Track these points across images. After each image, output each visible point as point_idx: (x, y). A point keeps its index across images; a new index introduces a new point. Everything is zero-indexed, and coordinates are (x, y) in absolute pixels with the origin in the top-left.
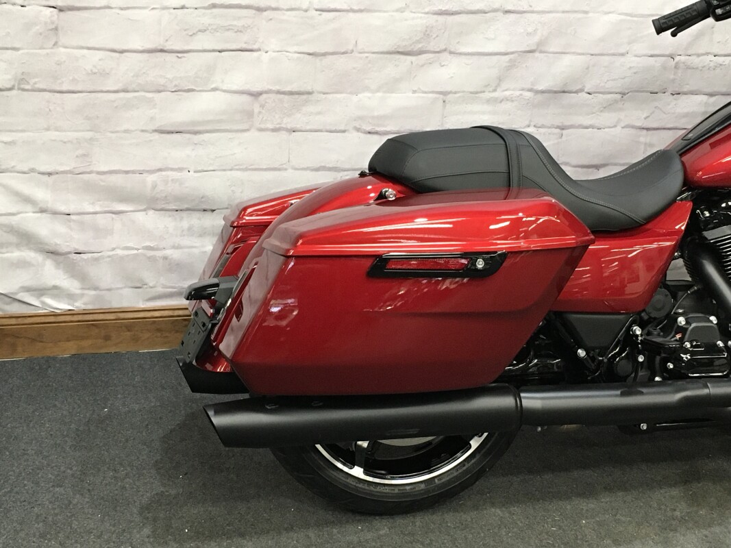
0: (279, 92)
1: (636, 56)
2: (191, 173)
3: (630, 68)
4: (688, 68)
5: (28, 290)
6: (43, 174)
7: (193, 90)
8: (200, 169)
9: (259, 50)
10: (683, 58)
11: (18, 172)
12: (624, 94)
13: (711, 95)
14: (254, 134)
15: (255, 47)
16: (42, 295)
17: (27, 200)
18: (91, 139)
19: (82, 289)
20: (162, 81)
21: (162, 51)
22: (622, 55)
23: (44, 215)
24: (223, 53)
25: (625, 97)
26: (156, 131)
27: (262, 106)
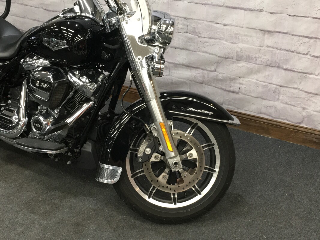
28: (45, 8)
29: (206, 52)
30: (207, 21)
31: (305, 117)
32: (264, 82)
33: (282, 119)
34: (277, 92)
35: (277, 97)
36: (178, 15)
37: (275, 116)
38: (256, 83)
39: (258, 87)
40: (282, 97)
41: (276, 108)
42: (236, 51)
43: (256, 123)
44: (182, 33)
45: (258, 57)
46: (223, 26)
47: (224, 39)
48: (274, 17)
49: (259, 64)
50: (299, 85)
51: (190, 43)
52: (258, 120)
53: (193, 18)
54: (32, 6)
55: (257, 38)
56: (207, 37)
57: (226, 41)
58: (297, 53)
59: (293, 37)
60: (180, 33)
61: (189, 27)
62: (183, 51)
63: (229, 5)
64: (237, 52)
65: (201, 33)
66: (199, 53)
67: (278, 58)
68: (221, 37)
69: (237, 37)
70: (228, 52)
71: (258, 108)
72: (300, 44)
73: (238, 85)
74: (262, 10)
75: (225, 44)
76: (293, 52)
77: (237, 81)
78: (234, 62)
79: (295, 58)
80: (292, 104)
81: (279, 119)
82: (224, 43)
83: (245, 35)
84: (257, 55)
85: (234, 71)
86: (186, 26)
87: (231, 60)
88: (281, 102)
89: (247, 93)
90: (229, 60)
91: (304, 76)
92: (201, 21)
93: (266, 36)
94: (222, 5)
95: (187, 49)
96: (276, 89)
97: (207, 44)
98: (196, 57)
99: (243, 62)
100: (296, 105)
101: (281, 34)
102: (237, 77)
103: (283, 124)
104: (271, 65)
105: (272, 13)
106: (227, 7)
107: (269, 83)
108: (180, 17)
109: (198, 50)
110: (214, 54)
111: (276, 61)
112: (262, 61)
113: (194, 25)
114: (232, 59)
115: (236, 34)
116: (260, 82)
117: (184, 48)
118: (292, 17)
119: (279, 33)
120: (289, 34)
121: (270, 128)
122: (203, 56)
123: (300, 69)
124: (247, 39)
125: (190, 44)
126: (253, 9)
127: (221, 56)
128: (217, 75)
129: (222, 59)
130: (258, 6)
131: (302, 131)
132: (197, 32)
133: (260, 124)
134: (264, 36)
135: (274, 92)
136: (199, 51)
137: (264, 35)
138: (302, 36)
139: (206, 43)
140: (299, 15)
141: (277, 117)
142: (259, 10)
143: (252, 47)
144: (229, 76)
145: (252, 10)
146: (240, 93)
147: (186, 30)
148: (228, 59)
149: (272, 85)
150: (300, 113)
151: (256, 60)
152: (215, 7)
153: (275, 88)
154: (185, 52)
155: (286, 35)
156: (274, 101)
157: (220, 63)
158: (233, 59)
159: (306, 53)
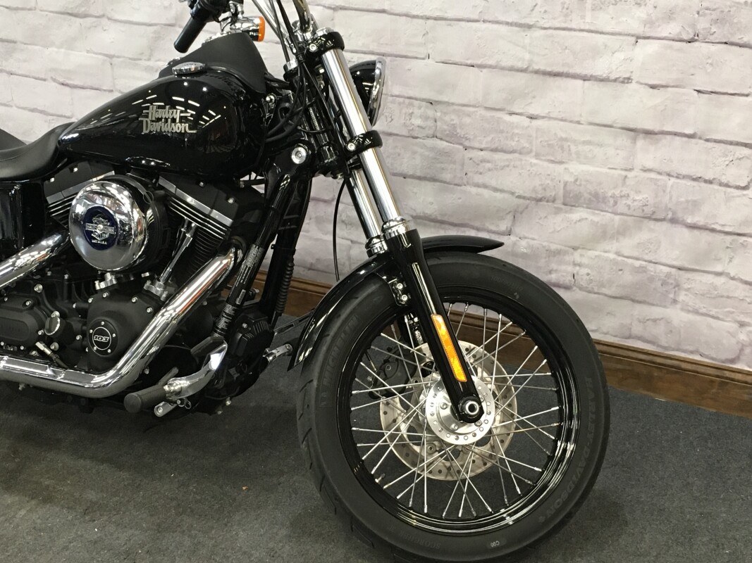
28: (61, 80)
29: (485, 186)
30: (487, 108)
31: (746, 346)
32: (637, 259)
33: (684, 351)
34: (672, 284)
35: (671, 296)
36: (411, 94)
37: (666, 345)
38: (615, 262)
39: (621, 272)
40: (686, 295)
41: (669, 323)
42: (562, 182)
43: (619, 362)
44: (420, 138)
45: (621, 197)
46: (529, 120)
47: (531, 151)
48: (659, 97)
49: (622, 214)
50: (728, 264)
51: (442, 163)
52: (624, 355)
53: (452, 101)
54: (26, 76)
55: (617, 149)
56: (487, 148)
57: (537, 156)
58: (721, 184)
59: (710, 145)
60: (417, 138)
61: (439, 123)
62: (423, 183)
63: (542, 68)
64: (566, 184)
65: (472, 137)
66: (468, 188)
67: (671, 198)
68: (524, 148)
69: (566, 146)
70: (542, 185)
71: (622, 324)
72: (727, 163)
73: (570, 269)
74: (629, 79)
75: (535, 164)
76: (710, 182)
77: (567, 258)
78: (558, 211)
79: (715, 198)
80: (711, 313)
81: (678, 350)
82: (531, 163)
83: (585, 143)
84: (617, 193)
85: (558, 232)
86: (432, 121)
87: (550, 204)
88: (682, 309)
89: (593, 288)
90: (546, 203)
91: (741, 241)
92: (471, 109)
93: (641, 142)
94: (526, 67)
95: (433, 180)
96: (668, 275)
97: (488, 165)
98: (460, 198)
99: (582, 209)
100: (721, 317)
101: (677, 138)
102: (565, 246)
103: (689, 365)
104: (654, 217)
105: (653, 87)
106: (537, 72)
107: (650, 262)
108: (416, 99)
109: (465, 181)
110: (506, 189)
111: (666, 206)
112: (632, 205)
113: (453, 117)
114: (554, 201)
115: (562, 139)
116: (626, 259)
117: (429, 176)
118: (706, 96)
119: (673, 136)
120: (700, 138)
121: (656, 374)
122: (477, 194)
123: (730, 226)
124: (590, 151)
125: (443, 166)
126: (604, 75)
127: (524, 195)
128: (514, 244)
129: (528, 201)
130: (617, 68)
131: (738, 381)
132: (460, 136)
133: (630, 364)
134: (635, 143)
135: (664, 283)
136: (468, 183)
137: (634, 140)
138: (731, 143)
139: (484, 164)
140: (725, 91)
141: (673, 346)
142: (621, 79)
143: (605, 170)
144: (545, 244)
145: (602, 80)
146: (575, 288)
147: (431, 132)
148: (541, 203)
149: (657, 265)
150: (733, 335)
151: (616, 203)
152: (507, 72)
153: (665, 274)
154: (429, 186)
155: (693, 141)
156: (665, 307)
157: (521, 213)
158: (558, 201)
159: (743, 185)
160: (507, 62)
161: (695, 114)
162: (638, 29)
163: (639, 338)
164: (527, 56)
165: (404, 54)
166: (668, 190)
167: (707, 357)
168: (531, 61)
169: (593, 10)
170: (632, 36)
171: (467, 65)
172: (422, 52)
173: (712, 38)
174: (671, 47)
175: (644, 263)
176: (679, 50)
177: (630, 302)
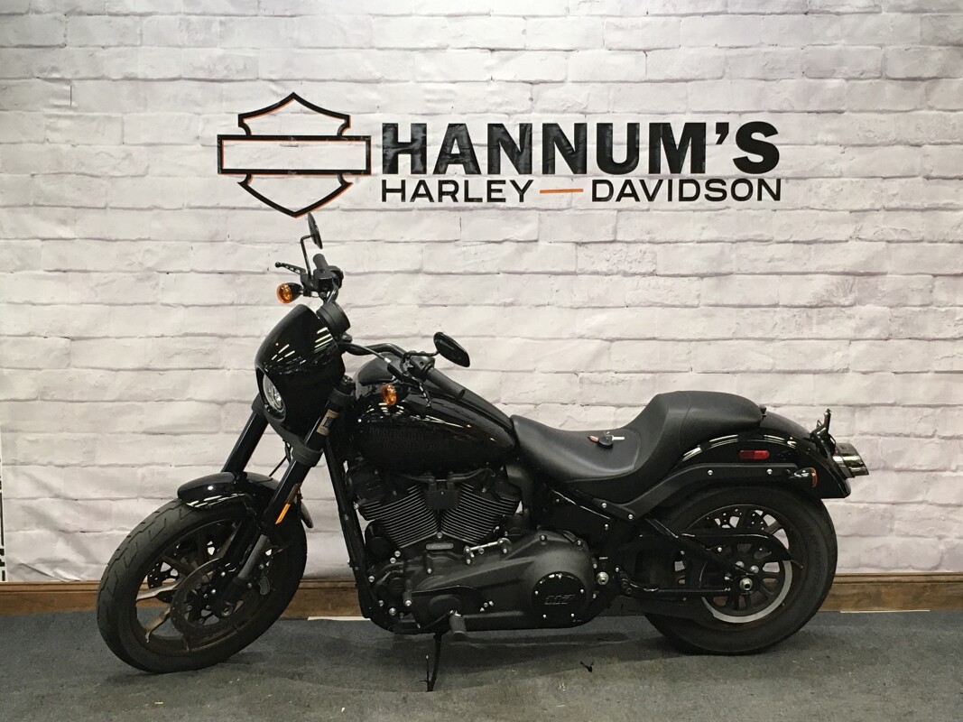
0: (240, 402)
1: (542, 372)
2: (173, 467)
3: (539, 382)
4: (593, 383)
5: (44, 561)
6: (59, 466)
7: (171, 400)
8: (179, 463)
9: (222, 368)
10: (586, 375)
11: (39, 465)
12: (537, 405)
13: (619, 406)
14: (221, 435)
15: (220, 366)
16: (56, 567)
17: (45, 487)
18: (95, 439)
19: (87, 563)
20: (148, 393)
21: (148, 369)
22: (531, 372)
23: (58, 500)
24: (195, 371)
25: (538, 407)
26: (144, 433)
27: (227, 413)
160: (756, 367)
161: (894, 389)
162: (851, 334)
163: (867, 566)
164: (771, 361)
165: (669, 369)
166: (879, 446)
167: (917, 569)
168: (774, 365)
169: (818, 324)
170: (847, 339)
171: (723, 373)
172: (686, 366)
173: (900, 336)
174: (874, 345)
175: (866, 505)
176: (880, 346)
177: (858, 538)
